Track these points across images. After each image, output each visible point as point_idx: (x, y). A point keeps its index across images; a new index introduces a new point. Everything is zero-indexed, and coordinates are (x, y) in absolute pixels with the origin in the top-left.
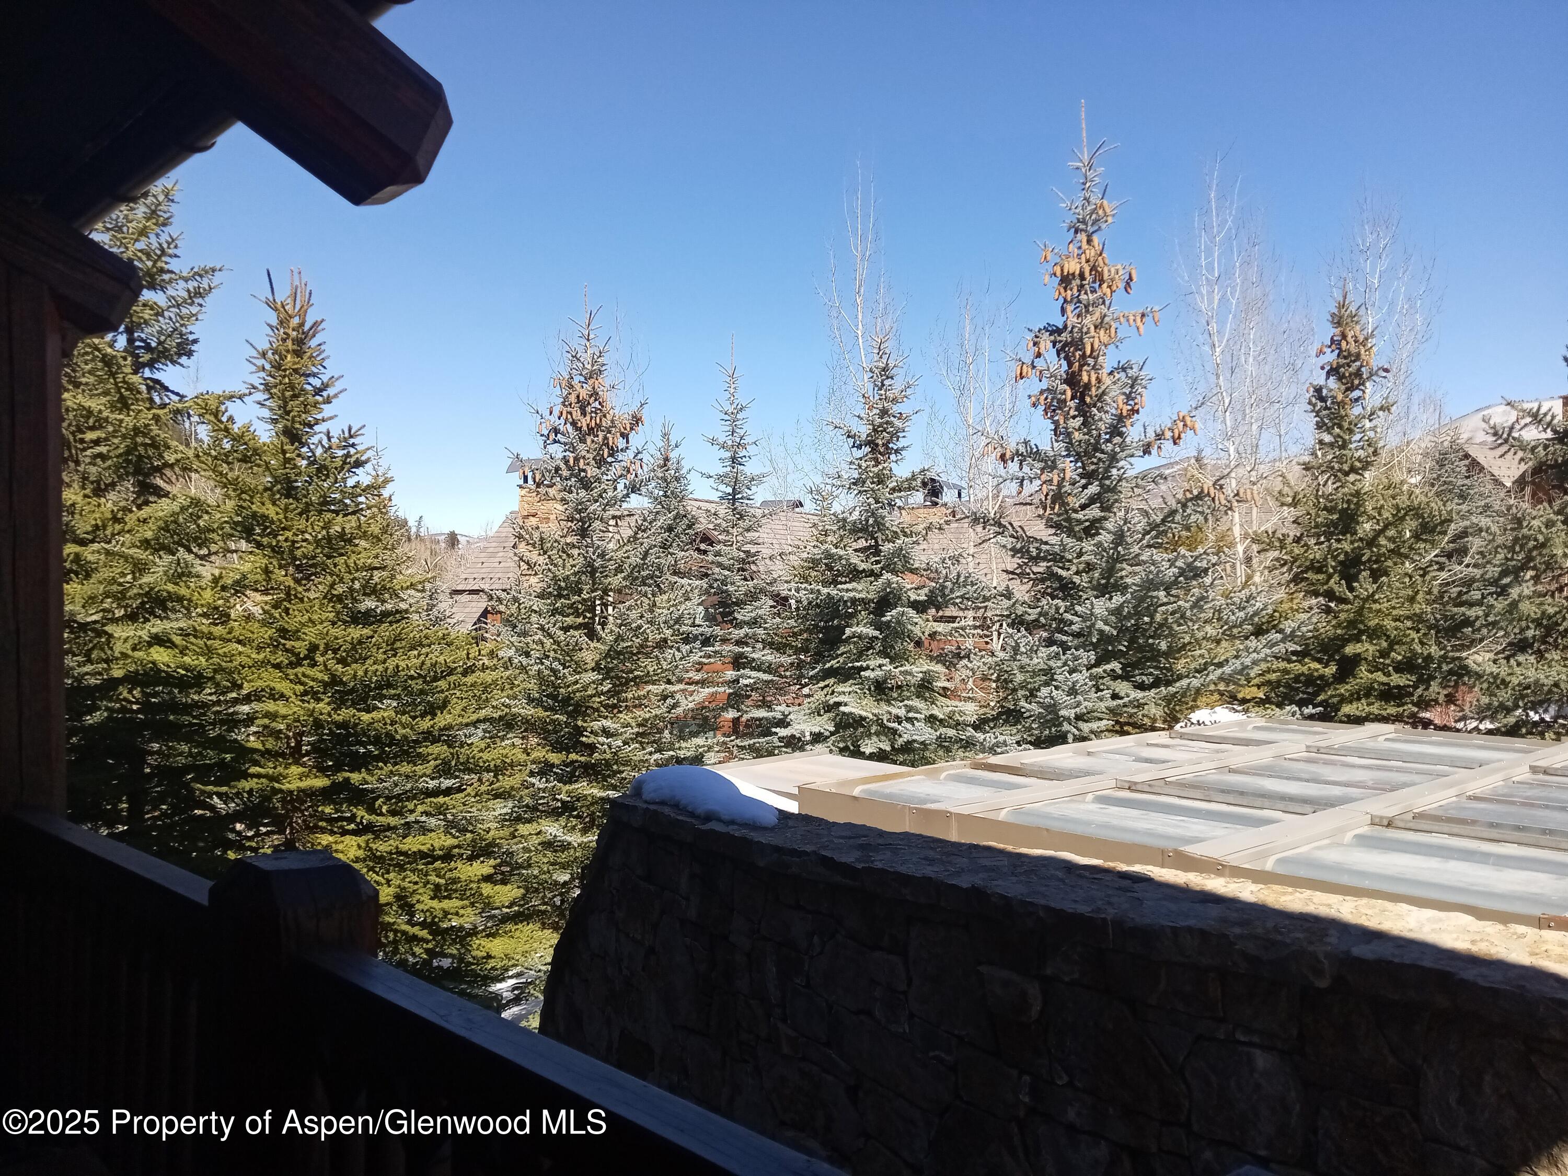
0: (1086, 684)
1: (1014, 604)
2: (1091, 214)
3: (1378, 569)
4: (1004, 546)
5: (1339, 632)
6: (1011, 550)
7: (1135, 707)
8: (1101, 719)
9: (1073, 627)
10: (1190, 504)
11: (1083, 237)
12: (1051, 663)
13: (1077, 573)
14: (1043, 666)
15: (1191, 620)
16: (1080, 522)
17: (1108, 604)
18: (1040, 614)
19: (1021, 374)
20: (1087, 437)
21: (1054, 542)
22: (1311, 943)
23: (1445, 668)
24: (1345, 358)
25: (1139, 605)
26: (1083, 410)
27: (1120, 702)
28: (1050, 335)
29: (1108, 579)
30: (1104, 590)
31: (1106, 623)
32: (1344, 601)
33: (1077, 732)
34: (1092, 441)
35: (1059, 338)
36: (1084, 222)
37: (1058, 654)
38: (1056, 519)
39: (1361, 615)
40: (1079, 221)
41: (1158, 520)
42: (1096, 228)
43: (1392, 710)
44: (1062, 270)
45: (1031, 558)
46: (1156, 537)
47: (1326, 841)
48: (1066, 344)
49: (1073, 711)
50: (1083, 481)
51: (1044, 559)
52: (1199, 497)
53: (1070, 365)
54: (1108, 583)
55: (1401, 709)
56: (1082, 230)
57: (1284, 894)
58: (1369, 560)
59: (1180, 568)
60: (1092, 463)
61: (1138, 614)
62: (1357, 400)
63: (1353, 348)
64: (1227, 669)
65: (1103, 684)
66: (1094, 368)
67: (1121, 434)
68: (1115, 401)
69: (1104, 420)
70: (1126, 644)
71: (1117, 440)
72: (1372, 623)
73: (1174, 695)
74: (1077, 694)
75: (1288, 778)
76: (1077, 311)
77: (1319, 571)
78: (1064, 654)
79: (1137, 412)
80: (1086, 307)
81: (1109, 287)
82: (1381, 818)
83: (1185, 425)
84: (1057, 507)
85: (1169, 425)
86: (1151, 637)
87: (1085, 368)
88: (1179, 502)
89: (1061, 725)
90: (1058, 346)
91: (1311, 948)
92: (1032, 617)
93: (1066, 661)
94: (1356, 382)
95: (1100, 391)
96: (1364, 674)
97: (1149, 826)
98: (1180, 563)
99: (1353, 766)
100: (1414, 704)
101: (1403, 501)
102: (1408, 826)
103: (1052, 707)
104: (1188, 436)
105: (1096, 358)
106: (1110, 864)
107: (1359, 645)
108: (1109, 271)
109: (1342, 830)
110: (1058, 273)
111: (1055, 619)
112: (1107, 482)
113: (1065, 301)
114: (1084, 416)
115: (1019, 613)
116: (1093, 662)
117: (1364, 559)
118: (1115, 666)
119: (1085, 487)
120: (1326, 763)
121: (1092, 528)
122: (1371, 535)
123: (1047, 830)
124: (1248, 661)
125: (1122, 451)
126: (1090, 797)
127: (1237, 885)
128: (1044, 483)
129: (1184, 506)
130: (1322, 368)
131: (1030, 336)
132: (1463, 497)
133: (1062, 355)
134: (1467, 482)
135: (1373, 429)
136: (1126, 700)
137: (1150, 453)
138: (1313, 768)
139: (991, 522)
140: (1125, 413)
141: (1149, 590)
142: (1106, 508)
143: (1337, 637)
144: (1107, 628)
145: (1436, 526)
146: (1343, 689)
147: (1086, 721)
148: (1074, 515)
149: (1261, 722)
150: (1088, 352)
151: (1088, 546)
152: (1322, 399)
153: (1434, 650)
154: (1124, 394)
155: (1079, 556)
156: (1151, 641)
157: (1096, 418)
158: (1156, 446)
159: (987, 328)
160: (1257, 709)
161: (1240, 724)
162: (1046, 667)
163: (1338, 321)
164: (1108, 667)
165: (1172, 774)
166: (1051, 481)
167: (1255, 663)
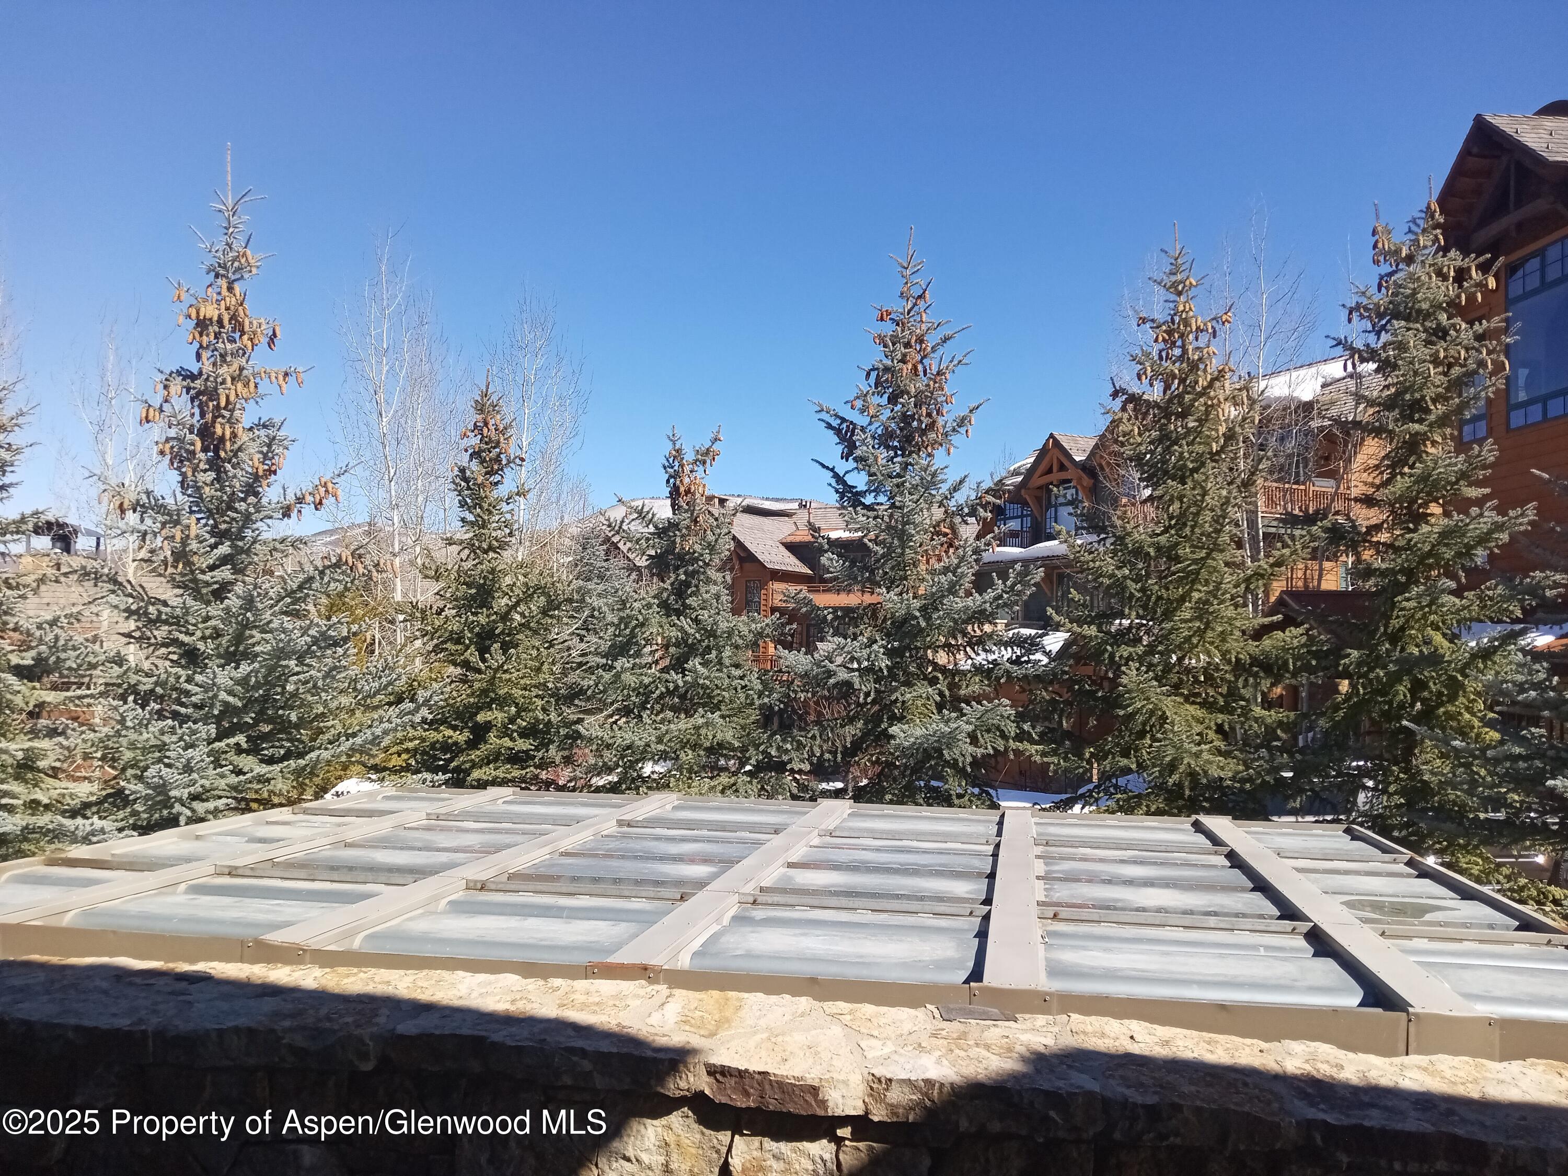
0: (203, 761)
1: (125, 672)
2: (233, 261)
3: (511, 642)
4: (116, 607)
5: (472, 700)
6: (125, 611)
7: (259, 782)
8: (220, 797)
9: (193, 699)
10: (327, 572)
11: (223, 283)
12: (166, 738)
13: (204, 638)
14: (153, 742)
15: (324, 690)
16: (208, 584)
17: (234, 674)
18: (156, 684)
19: (147, 417)
20: (219, 493)
21: (175, 604)
22: (358, 1026)
23: (563, 732)
24: (487, 443)
25: (269, 674)
26: (215, 465)
27: (242, 778)
28: (184, 380)
29: (237, 646)
30: (232, 657)
31: (230, 693)
32: (479, 671)
33: (189, 813)
34: (225, 498)
35: (192, 385)
36: (224, 267)
37: (173, 727)
38: (178, 578)
39: (492, 684)
40: (220, 266)
41: (295, 587)
42: (238, 276)
43: (516, 773)
44: (198, 313)
45: (151, 621)
46: (293, 603)
47: (420, 911)
48: (199, 393)
49: (187, 791)
50: (213, 540)
51: (166, 622)
52: (337, 565)
53: (203, 415)
54: (236, 650)
55: (524, 772)
56: (223, 276)
57: (348, 976)
58: (502, 632)
59: (313, 637)
60: (225, 522)
61: (268, 683)
62: (496, 484)
63: (493, 434)
64: (358, 740)
65: (226, 759)
66: (229, 421)
67: (256, 494)
68: (251, 459)
69: (238, 478)
70: (253, 715)
71: (252, 499)
72: (502, 692)
73: (304, 768)
74: (192, 771)
75: (401, 848)
76: (212, 359)
77: (458, 641)
78: (181, 727)
79: (275, 472)
80: (221, 355)
81: (251, 340)
82: (476, 882)
83: (327, 491)
84: (181, 566)
85: (311, 490)
86: (282, 708)
87: (220, 420)
88: (316, 568)
89: (172, 807)
90: (192, 392)
91: (357, 1032)
92: (148, 687)
93: (183, 734)
94: (496, 467)
95: (236, 446)
96: (494, 740)
97: (241, 914)
98: (312, 632)
99: (467, 831)
100: (536, 767)
101: (533, 580)
102: (500, 887)
103: (162, 788)
104: (329, 502)
105: (232, 411)
106: (171, 965)
107: (489, 713)
108: (251, 323)
109: (437, 898)
110: (194, 315)
111: (176, 689)
112: (240, 544)
113: (201, 346)
114: (218, 472)
115: (133, 682)
116: (214, 736)
117: (497, 632)
118: (241, 739)
119: (214, 547)
120: (443, 829)
121: (221, 591)
122: (504, 610)
123: (114, 932)
124: (378, 731)
125: (258, 511)
126: (183, 887)
127: (302, 972)
128: (166, 539)
129: (322, 573)
130: (466, 451)
131: (160, 377)
132: (601, 577)
133: (196, 403)
134: (604, 564)
135: (511, 512)
136: (249, 775)
137: (289, 516)
138: (427, 836)
139: (104, 578)
140: (261, 473)
141: (280, 659)
142: (237, 571)
143: (471, 705)
144: (231, 699)
145: (560, 604)
146: (475, 755)
147: (203, 801)
148: (200, 577)
149: (392, 792)
150: (223, 404)
151: (215, 610)
152: (466, 480)
153: (553, 717)
154: (261, 452)
155: (205, 621)
156: (280, 712)
157: (230, 474)
158: (296, 511)
159: (134, 362)
160: (392, 777)
161: (371, 795)
162: (159, 743)
163: (480, 408)
164: (232, 741)
165: (281, 853)
166: (173, 537)
167: (386, 733)
